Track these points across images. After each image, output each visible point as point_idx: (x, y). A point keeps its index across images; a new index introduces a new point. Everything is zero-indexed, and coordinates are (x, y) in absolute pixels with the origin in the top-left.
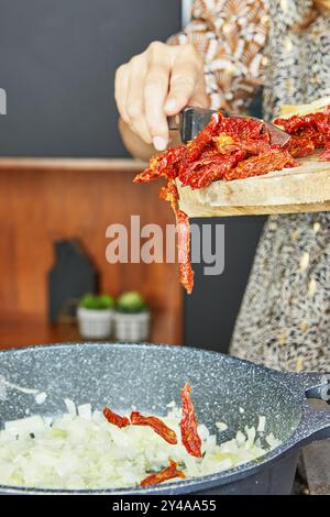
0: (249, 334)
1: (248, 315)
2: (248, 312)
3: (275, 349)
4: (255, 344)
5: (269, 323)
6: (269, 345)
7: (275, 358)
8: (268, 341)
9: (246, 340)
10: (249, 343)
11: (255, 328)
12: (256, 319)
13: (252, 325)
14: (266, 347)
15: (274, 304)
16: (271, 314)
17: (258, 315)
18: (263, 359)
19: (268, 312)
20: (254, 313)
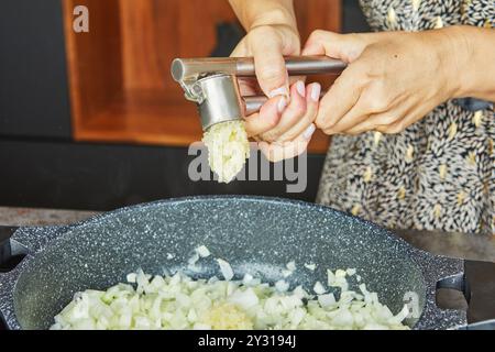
0: (335, 166)
1: (336, 147)
2: (336, 144)
3: (359, 186)
4: (340, 178)
5: (353, 157)
6: (352, 181)
7: (359, 195)
8: (351, 176)
9: (333, 172)
10: (335, 176)
11: (341, 161)
12: (342, 152)
13: (339, 158)
14: (349, 183)
15: (359, 139)
16: (356, 149)
17: (344, 148)
18: (346, 194)
19: (352, 146)
20: (342, 145)
